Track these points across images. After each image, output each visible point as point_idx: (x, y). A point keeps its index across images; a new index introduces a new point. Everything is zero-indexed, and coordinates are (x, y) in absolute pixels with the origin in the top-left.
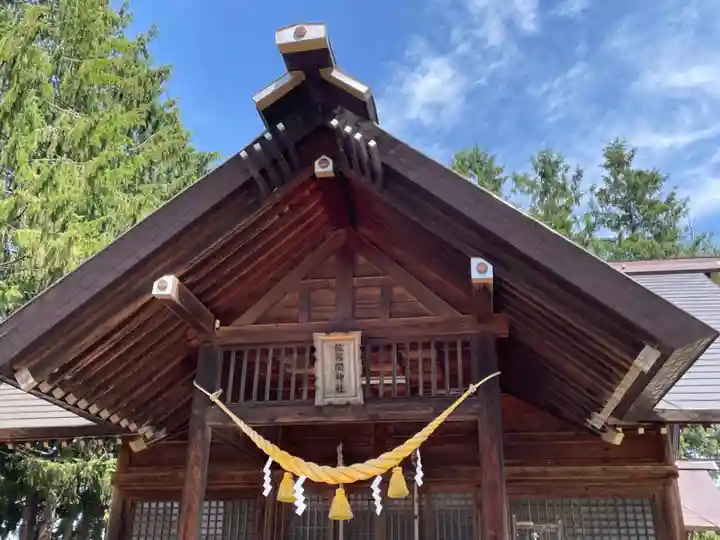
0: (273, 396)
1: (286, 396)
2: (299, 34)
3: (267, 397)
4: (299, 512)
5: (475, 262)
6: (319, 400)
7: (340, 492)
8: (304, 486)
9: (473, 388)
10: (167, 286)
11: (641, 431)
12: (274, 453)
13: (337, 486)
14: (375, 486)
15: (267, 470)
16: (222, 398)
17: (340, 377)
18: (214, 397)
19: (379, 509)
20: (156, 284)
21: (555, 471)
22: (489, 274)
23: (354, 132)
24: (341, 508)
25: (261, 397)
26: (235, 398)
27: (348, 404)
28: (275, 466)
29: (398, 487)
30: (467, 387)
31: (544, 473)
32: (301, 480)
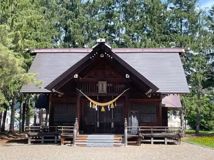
0: (91, 91)
1: (93, 91)
2: (101, 40)
3: (90, 91)
4: (96, 110)
5: (127, 75)
6: (99, 92)
7: (103, 107)
8: (97, 106)
9: (125, 91)
10: (76, 76)
11: (154, 95)
12: (92, 101)
13: (102, 106)
14: (108, 106)
15: (90, 103)
16: (81, 91)
17: (103, 89)
18: (80, 91)
19: (109, 110)
20: (75, 76)
21: (139, 100)
22: (129, 77)
23: (109, 55)
24: (103, 109)
25: (88, 91)
26: (84, 91)
27: (104, 93)
28: (92, 103)
29: (112, 107)
30: (124, 91)
31: (137, 101)
32: (97, 105)
